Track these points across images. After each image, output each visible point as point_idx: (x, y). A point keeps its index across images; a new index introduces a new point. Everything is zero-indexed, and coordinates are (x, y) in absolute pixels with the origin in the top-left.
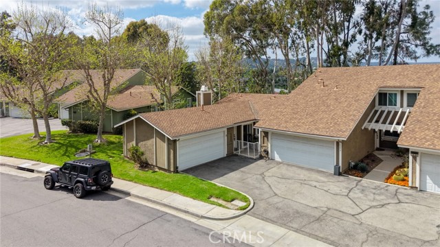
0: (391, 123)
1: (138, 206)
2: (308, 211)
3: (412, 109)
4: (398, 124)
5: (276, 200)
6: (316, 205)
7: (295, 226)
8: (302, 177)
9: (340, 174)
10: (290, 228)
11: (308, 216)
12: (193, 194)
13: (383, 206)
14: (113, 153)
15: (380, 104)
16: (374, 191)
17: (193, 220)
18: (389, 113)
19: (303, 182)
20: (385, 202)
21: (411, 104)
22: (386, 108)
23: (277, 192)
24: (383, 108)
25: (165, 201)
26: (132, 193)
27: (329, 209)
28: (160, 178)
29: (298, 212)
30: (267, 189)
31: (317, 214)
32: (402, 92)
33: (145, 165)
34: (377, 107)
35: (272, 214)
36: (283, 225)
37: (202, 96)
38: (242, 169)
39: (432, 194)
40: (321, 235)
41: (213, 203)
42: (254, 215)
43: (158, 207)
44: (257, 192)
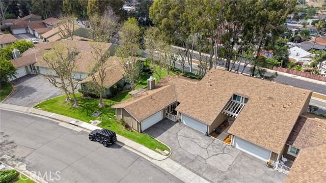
0: (234, 112)
1: (129, 152)
2: (190, 157)
3: (246, 104)
4: (237, 113)
5: (180, 150)
6: (193, 154)
7: (184, 164)
8: (192, 136)
9: (208, 135)
10: (182, 165)
11: (190, 159)
12: (149, 146)
13: (217, 155)
14: (110, 115)
15: (234, 99)
16: (217, 146)
17: (150, 160)
18: (237, 104)
19: (192, 140)
20: (219, 153)
21: (245, 102)
22: (236, 101)
23: (181, 146)
24: (235, 101)
25: (139, 150)
26: (125, 144)
27: (198, 156)
28: (135, 136)
29: (186, 157)
30: (177, 144)
31: (193, 158)
32: (243, 97)
33: (127, 127)
34: (232, 100)
35: (178, 158)
36: (181, 163)
37: (150, 83)
38: (169, 130)
39: (237, 149)
40: (192, 168)
41: (157, 152)
42: (171, 158)
43: (136, 152)
44: (173, 145)
